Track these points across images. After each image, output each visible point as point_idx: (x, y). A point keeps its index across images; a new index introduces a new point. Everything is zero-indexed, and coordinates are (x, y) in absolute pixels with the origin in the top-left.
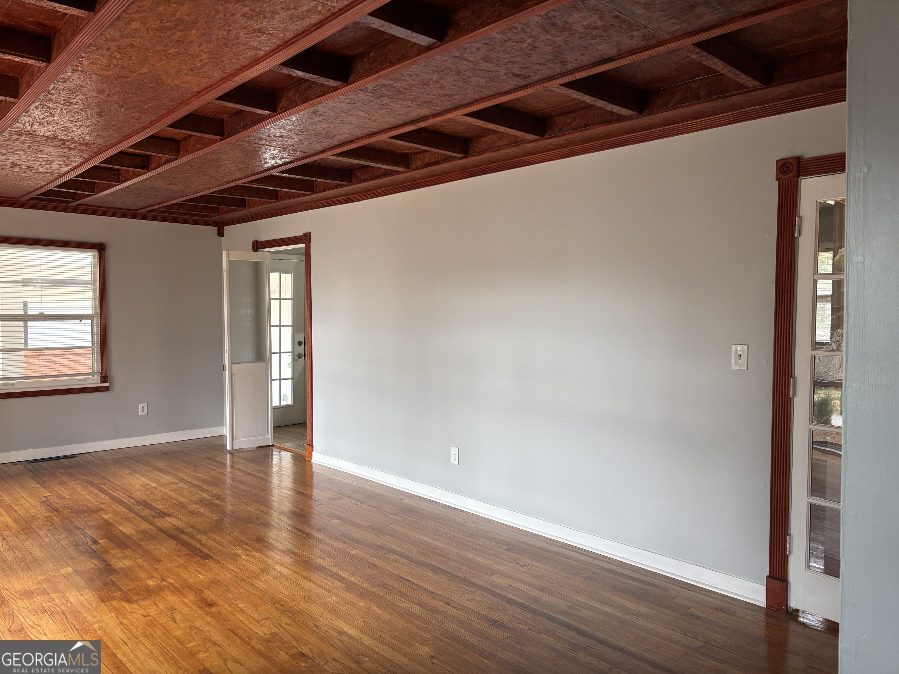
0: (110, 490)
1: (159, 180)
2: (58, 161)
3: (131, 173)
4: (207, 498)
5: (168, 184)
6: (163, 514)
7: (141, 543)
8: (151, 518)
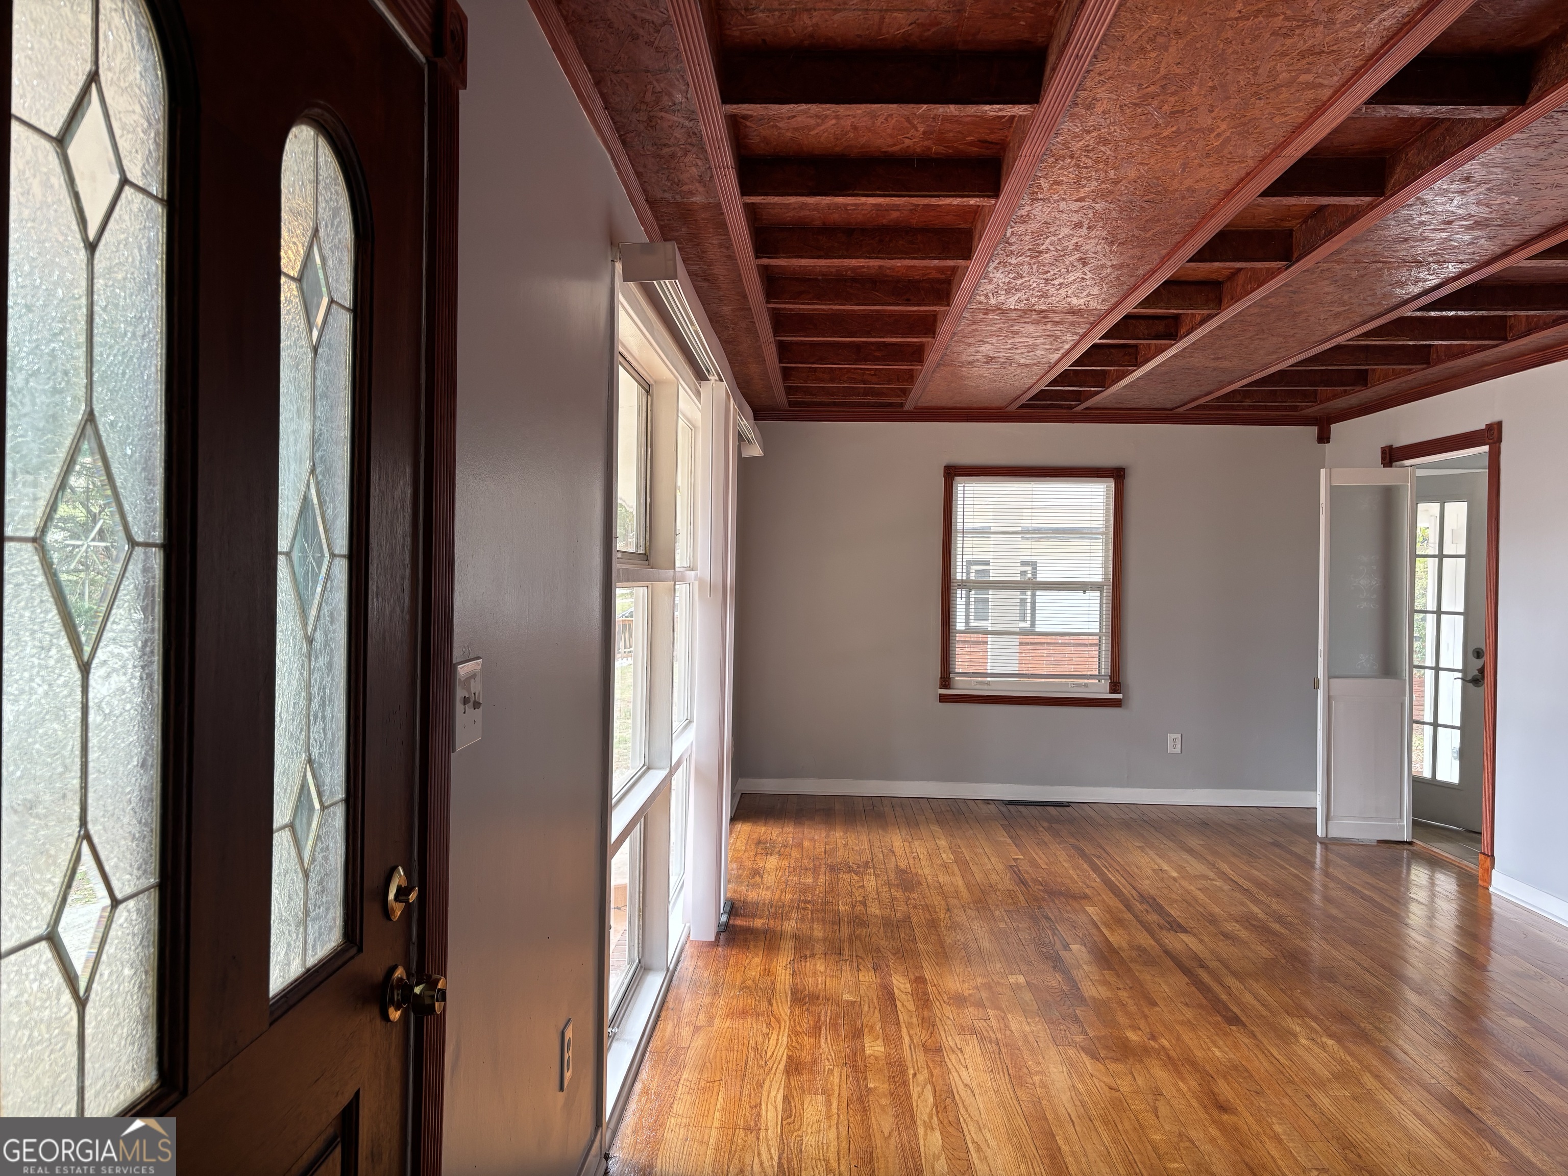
0: (1106, 868)
1: (1196, 355)
2: (1043, 344)
3: (1153, 348)
4: (1259, 916)
5: (1214, 359)
6: (1176, 927)
7: (1132, 965)
8: (1156, 929)
